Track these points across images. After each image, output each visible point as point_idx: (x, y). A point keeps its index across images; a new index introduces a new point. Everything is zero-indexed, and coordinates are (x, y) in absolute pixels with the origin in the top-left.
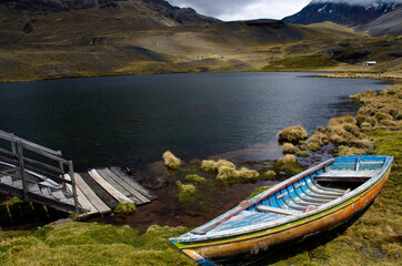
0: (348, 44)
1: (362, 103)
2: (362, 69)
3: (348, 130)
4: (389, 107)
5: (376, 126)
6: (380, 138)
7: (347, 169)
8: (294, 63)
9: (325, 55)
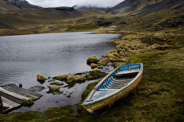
0: (103, 18)
1: (116, 44)
2: (110, 29)
3: (115, 55)
4: (127, 45)
5: (126, 53)
6: (129, 58)
7: (125, 70)
8: (80, 28)
9: (94, 24)
